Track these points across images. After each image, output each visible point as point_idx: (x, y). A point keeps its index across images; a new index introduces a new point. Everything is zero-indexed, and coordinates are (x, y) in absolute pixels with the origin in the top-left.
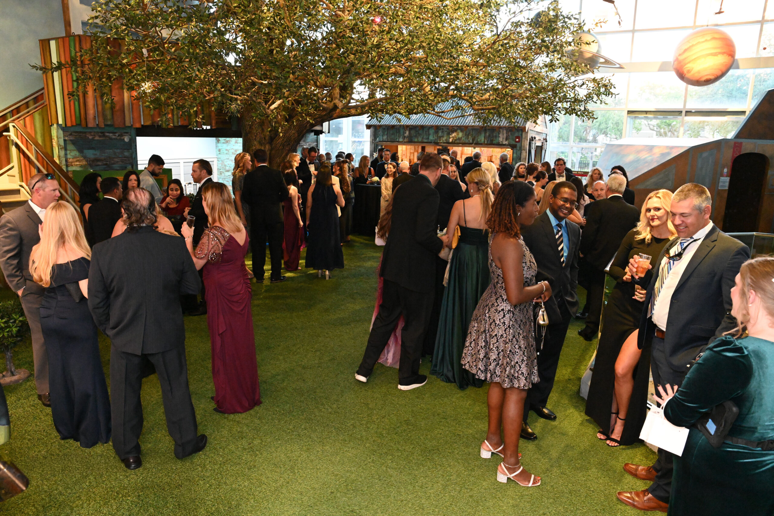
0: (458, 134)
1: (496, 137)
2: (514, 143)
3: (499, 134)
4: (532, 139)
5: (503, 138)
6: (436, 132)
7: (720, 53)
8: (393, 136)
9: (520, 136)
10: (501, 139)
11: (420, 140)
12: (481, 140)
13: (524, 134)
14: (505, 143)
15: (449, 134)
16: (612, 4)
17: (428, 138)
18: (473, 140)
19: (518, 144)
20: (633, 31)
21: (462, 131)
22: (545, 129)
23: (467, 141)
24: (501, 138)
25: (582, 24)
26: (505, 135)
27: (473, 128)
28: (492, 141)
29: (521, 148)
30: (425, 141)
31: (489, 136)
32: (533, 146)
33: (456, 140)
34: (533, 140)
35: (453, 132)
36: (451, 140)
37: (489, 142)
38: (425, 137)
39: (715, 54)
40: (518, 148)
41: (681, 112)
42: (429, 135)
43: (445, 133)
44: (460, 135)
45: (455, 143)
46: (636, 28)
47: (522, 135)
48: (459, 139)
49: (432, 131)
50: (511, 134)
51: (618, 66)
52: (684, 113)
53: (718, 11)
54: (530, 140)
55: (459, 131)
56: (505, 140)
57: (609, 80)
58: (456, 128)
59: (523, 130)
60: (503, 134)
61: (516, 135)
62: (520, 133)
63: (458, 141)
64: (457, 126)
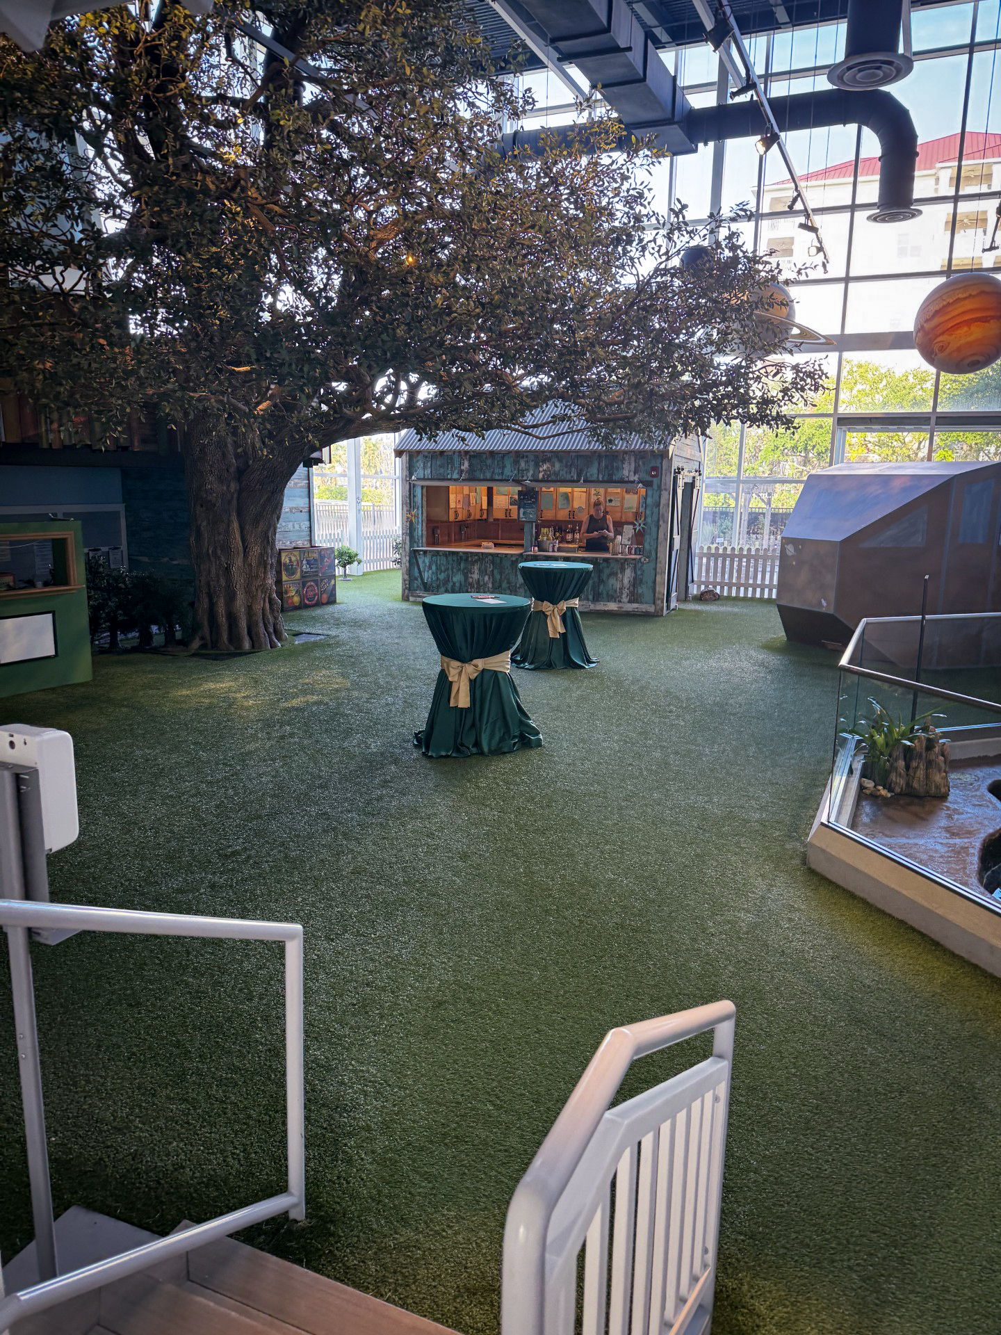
0: (553, 466)
1: (618, 469)
2: (649, 479)
3: (623, 463)
4: (679, 470)
5: (629, 471)
6: (516, 462)
7: (993, 317)
8: (442, 471)
9: (659, 465)
10: (626, 473)
11: (488, 475)
12: (591, 475)
13: (665, 462)
14: (632, 479)
15: (537, 465)
16: (813, 235)
17: (502, 473)
18: (579, 475)
19: (656, 481)
20: (847, 280)
21: (560, 461)
22: (697, 454)
23: (568, 477)
24: (627, 471)
25: (777, 271)
26: (633, 466)
27: (579, 454)
28: (611, 475)
29: (659, 487)
30: (497, 477)
31: (606, 467)
32: (681, 483)
33: (549, 476)
34: (679, 473)
35: (544, 461)
36: (541, 476)
37: (605, 479)
38: (496, 471)
39: (984, 320)
40: (655, 486)
41: (930, 418)
42: (504, 467)
43: (532, 464)
44: (557, 466)
45: (548, 481)
46: (852, 274)
47: (661, 463)
48: (557, 474)
49: (508, 462)
50: (644, 464)
51: (823, 340)
52: (933, 420)
53: (988, 246)
54: (675, 472)
55: (555, 460)
56: (632, 473)
57: (819, 365)
58: (549, 455)
59: (664, 455)
60: (630, 464)
61: (653, 464)
62: (659, 461)
63: (553, 477)
64: (552, 452)
